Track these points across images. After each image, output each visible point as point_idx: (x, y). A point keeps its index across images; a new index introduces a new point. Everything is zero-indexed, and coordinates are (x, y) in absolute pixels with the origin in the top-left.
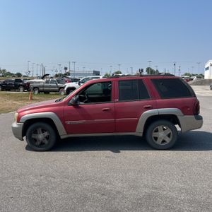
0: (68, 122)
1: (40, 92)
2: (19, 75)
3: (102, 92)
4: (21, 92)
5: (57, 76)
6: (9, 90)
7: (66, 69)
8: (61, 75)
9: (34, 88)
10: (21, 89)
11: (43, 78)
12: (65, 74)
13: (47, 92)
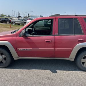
0: (20, 49)
1: (15, 24)
2: (9, 16)
3: (44, 25)
4: (8, 24)
5: (25, 17)
6: (3, 23)
7: (29, 14)
8: (26, 17)
9: (13, 22)
10: (8, 22)
11: (18, 18)
12: (28, 17)
13: (19, 24)
